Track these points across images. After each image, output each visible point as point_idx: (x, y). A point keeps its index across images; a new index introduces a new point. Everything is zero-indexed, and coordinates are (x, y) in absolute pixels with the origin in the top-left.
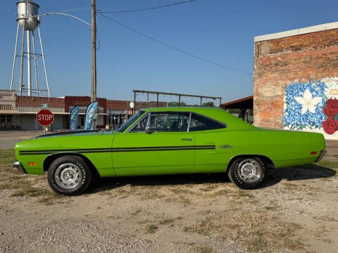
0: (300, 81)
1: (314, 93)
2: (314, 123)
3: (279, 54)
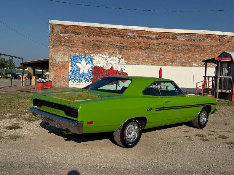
0: (79, 54)
1: (87, 62)
2: (87, 79)
3: (66, 35)
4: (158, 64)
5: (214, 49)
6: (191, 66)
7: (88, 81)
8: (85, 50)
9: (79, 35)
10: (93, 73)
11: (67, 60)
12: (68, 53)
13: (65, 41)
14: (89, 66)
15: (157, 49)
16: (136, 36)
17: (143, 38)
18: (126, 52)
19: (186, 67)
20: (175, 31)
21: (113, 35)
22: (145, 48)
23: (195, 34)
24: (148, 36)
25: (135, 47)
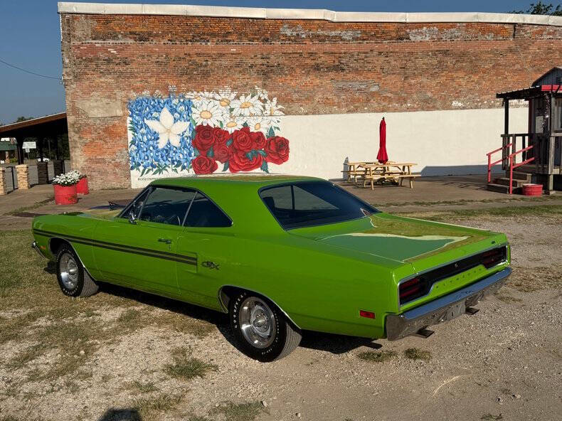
0: (152, 94)
1: (177, 115)
2: (179, 162)
3: (111, 41)
4: (366, 108)
5: (502, 61)
6: (449, 108)
7: (184, 168)
8: (167, 81)
9: (147, 40)
10: (195, 144)
11: (120, 113)
12: (120, 94)
13: (109, 61)
14: (183, 126)
15: (360, 69)
16: (304, 36)
17: (322, 39)
18: (279, 80)
19: (436, 113)
20: (402, 17)
21: (241, 35)
22: (329, 69)
23: (453, 24)
24: (333, 33)
25: (303, 66)
